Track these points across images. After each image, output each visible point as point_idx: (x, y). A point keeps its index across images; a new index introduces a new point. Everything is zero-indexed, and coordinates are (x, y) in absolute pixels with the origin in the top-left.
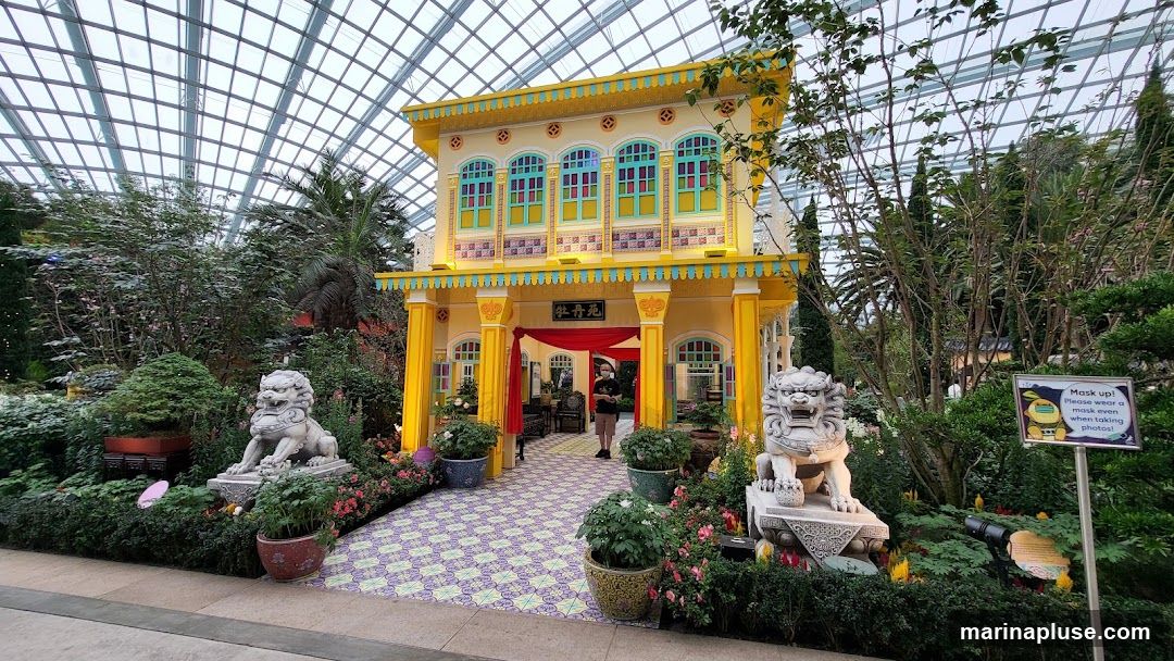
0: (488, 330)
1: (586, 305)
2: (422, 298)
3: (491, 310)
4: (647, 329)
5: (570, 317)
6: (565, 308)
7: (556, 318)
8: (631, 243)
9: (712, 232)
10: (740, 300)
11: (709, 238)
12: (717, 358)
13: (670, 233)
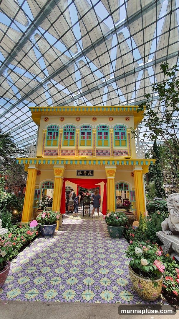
0: (57, 178)
1: (87, 171)
2: (34, 167)
3: (58, 172)
4: (110, 179)
5: (83, 175)
6: (81, 172)
7: (78, 175)
8: (101, 154)
9: (125, 152)
10: (137, 172)
11: (124, 154)
12: (127, 189)
13: (113, 151)
